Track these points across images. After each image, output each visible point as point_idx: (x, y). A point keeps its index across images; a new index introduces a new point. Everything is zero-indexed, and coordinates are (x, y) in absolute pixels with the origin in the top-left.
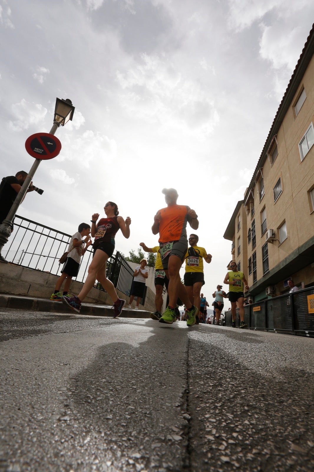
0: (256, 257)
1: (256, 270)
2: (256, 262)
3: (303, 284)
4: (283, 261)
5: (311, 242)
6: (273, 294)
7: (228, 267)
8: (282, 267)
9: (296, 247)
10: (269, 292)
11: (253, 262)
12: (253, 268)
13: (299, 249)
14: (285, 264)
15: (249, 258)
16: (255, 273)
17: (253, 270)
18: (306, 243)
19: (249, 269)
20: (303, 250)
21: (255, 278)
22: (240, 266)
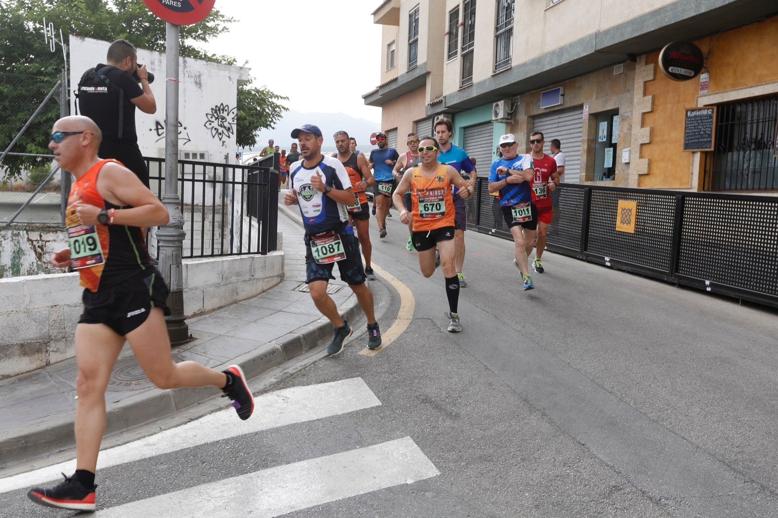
0: (473, 13)
1: (472, 51)
2: (472, 27)
3: (587, 110)
4: (553, 53)
5: (629, 29)
6: (511, 119)
7: (375, 13)
8: (547, 67)
9: (592, 31)
10: (501, 115)
11: (464, 24)
12: (464, 43)
13: (597, 35)
14: (556, 63)
15: (450, 7)
16: (468, 59)
17: (463, 49)
18: (618, 28)
19: (450, 41)
20: (608, 42)
21: (467, 71)
22: (417, 21)
